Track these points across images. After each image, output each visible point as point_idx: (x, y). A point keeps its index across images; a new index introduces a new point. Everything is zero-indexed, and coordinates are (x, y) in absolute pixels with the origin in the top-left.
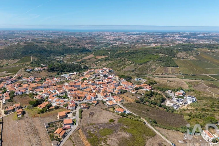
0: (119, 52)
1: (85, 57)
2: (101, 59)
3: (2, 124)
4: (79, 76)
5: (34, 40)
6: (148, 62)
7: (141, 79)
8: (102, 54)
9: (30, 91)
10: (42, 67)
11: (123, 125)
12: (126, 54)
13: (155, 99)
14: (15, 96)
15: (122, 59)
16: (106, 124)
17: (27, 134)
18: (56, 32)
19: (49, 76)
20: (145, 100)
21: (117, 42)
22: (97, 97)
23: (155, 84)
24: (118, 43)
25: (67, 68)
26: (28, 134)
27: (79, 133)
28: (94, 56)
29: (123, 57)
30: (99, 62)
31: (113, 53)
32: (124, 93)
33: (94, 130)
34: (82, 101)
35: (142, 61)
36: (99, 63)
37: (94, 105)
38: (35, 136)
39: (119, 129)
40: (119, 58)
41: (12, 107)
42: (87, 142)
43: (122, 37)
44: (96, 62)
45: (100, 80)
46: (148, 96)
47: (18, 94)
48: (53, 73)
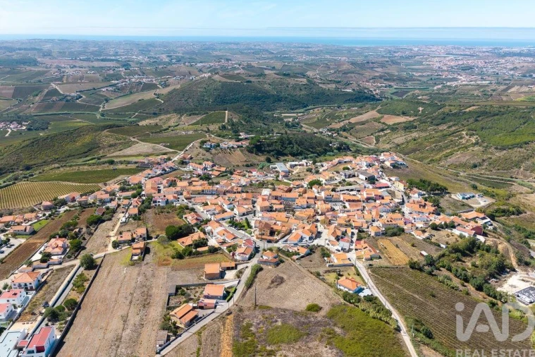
0: (446, 109)
1: (354, 116)
2: (394, 124)
3: (95, 271)
4: (310, 170)
5: (249, 67)
6: (526, 143)
7: (473, 197)
8: (401, 111)
9: (185, 201)
10: (238, 141)
11: (335, 325)
12: (467, 116)
13: (474, 265)
14: (150, 208)
15: (454, 128)
16: (295, 314)
17: (128, 302)
18: (305, 48)
19: (245, 164)
20: (440, 264)
21: (459, 77)
22: (319, 234)
23: (513, 214)
24: (463, 79)
25: (292, 148)
26: (131, 302)
27: (224, 325)
28: (379, 115)
29: (454, 125)
30: (386, 132)
31: (430, 109)
32: (394, 234)
33: (259, 324)
34: (277, 241)
35: (509, 141)
36: (385, 135)
37: (297, 257)
38: (140, 310)
39: (319, 334)
40: (444, 127)
41: (130, 233)
42: (229, 349)
43: (480, 63)
44: (379, 132)
45: (352, 190)
46: (456, 252)
47: (157, 204)
48: (258, 158)
